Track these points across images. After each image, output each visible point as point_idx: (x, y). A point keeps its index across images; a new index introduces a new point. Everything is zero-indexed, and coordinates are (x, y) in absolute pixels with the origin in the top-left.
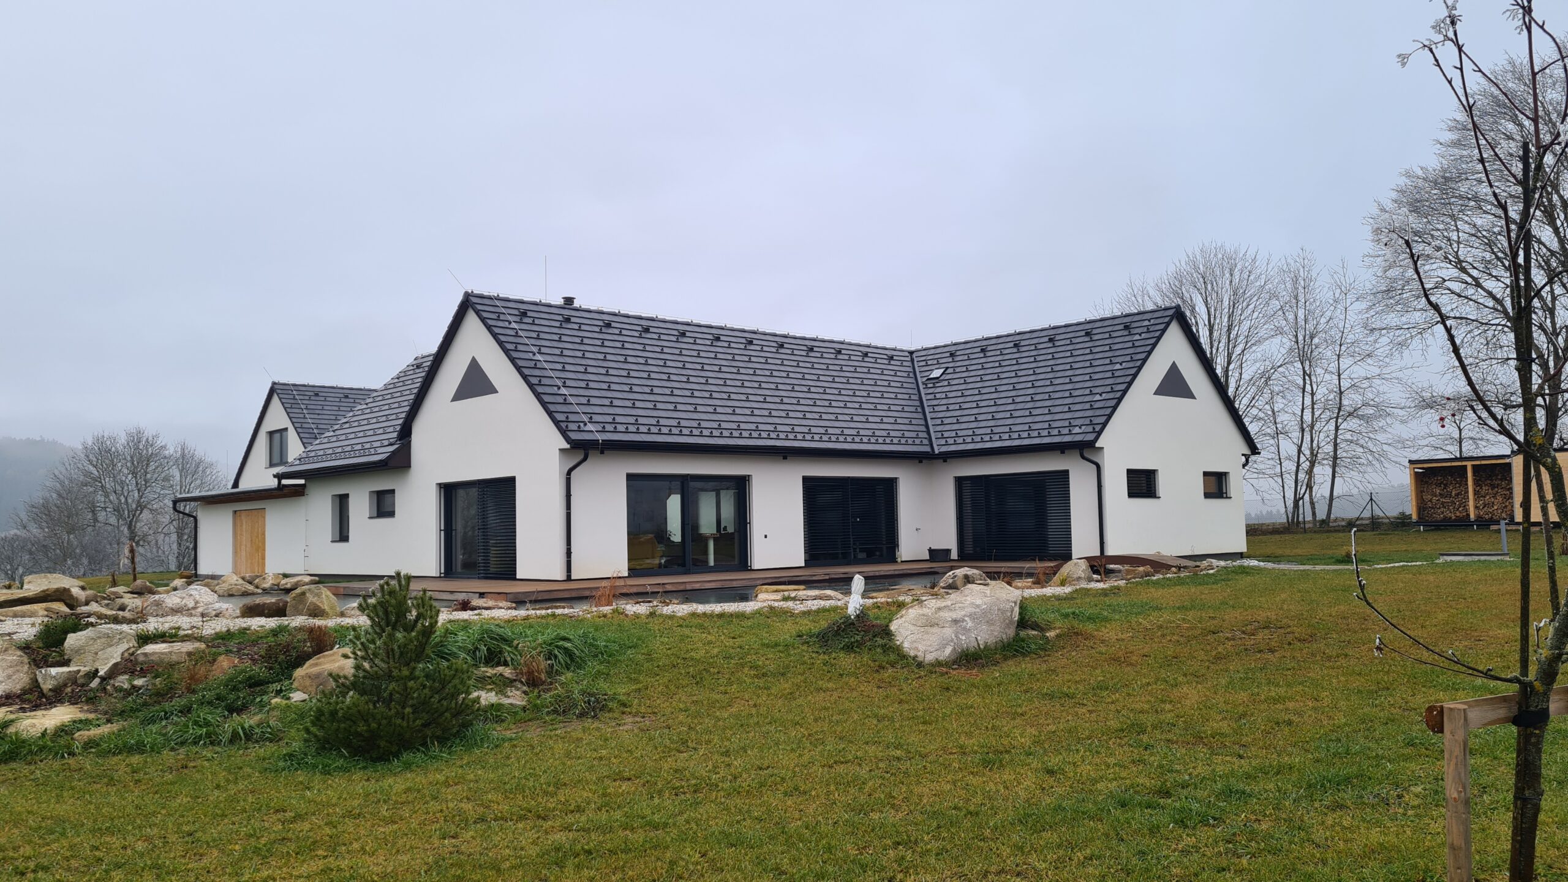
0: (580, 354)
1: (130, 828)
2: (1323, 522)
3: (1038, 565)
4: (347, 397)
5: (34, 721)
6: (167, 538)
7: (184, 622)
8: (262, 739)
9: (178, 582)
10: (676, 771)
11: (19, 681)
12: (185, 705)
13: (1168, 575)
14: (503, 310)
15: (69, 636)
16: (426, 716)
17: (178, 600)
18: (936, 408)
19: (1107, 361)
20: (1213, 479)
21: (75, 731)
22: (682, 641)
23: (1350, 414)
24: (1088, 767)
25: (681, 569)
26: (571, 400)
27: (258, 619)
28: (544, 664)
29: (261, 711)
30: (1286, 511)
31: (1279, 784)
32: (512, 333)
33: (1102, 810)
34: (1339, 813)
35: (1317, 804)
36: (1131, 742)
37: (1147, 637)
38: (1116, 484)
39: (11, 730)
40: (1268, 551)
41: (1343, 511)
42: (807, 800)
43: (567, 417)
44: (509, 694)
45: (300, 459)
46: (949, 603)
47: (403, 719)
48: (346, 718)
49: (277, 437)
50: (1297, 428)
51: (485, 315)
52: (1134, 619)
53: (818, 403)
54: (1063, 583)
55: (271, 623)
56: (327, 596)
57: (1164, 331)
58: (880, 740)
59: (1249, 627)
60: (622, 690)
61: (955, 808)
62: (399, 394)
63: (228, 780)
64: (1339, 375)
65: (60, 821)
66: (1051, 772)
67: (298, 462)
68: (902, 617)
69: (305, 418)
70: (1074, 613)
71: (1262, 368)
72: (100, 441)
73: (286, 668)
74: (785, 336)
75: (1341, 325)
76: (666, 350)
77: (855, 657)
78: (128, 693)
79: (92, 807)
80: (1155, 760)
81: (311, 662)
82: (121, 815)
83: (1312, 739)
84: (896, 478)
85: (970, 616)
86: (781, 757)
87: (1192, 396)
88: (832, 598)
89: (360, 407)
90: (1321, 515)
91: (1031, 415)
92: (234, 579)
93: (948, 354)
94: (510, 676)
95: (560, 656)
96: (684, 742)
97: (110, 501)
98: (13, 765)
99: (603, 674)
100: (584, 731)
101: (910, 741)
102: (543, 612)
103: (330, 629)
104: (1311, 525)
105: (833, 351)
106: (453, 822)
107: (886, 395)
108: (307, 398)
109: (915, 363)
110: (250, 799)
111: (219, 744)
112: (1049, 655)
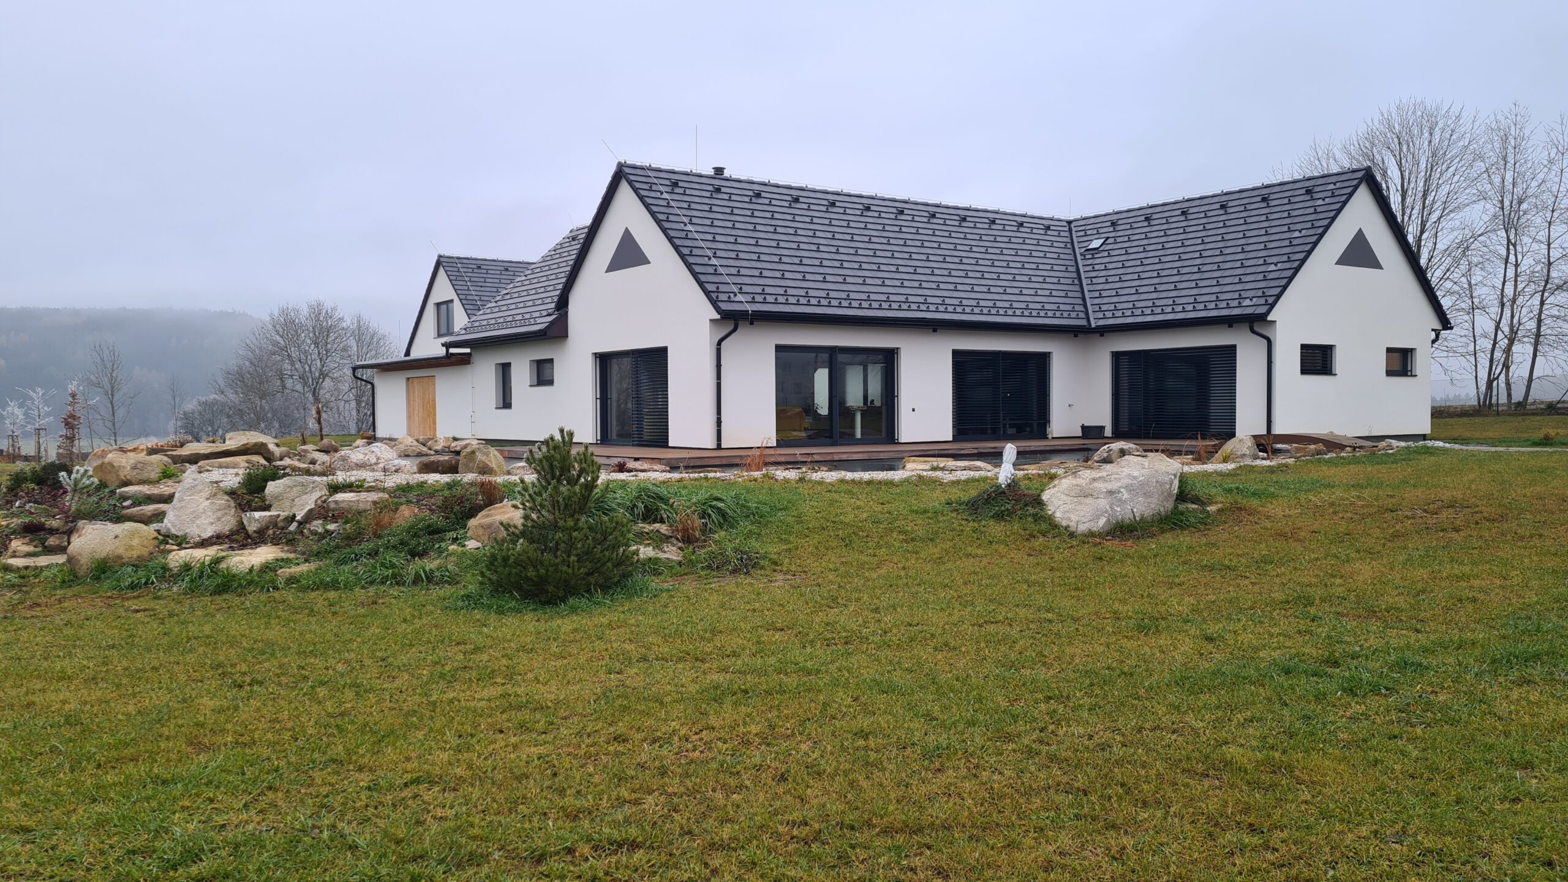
0: (730, 224)
1: (331, 652)
2: (1519, 404)
3: (1200, 444)
4: (507, 270)
5: (242, 558)
6: (347, 405)
7: (368, 476)
8: (441, 582)
9: (360, 442)
10: (827, 624)
11: (227, 524)
12: (372, 549)
13: (1342, 454)
14: (655, 181)
15: (269, 483)
16: (589, 565)
17: (362, 456)
18: (1095, 281)
19: (1285, 228)
20: (1396, 355)
21: (277, 568)
22: (831, 505)
23: (1559, 287)
24: (1250, 635)
25: (828, 440)
26: (721, 270)
27: (433, 475)
28: (698, 522)
29: (439, 556)
30: (1478, 392)
31: (1460, 658)
32: (664, 203)
33: (1265, 676)
34: (1525, 688)
35: (1501, 679)
36: (1297, 614)
37: (1317, 514)
38: (1288, 359)
39: (223, 565)
40: (1455, 434)
41: (1542, 393)
42: (957, 655)
43: (718, 288)
44: (666, 549)
45: (465, 329)
46: (1104, 474)
47: (569, 566)
48: (517, 563)
49: (443, 307)
50: (1496, 303)
51: (638, 185)
52: (1303, 496)
53: (970, 274)
54: (1225, 460)
55: (446, 478)
56: (494, 455)
57: (1351, 195)
58: (1031, 603)
59: (1431, 506)
60: (773, 549)
61: (1108, 668)
62: (556, 266)
63: (413, 616)
64: (1549, 245)
65: (270, 643)
66: (1210, 639)
67: (464, 332)
68: (1054, 487)
69: (468, 290)
70: (1237, 488)
71: (1460, 237)
72: (284, 312)
73: (461, 518)
74: (937, 206)
75: (1555, 189)
76: (815, 220)
77: (1005, 526)
78: (322, 536)
79: (297, 633)
80: (1323, 631)
81: (483, 513)
82: (322, 640)
83: (1498, 617)
84: (1049, 353)
85: (1126, 487)
86: (930, 615)
87: (1378, 266)
88: (983, 469)
89: (519, 279)
90: (1518, 395)
91: (1197, 287)
92: (410, 440)
93: (1109, 224)
94: (666, 533)
95: (713, 516)
96: (835, 599)
97: (296, 369)
98: (226, 596)
99: (755, 533)
100: (737, 587)
101: (1062, 605)
102: (696, 475)
103: (500, 484)
104: (1505, 408)
105: (987, 221)
106: (618, 661)
107: (1041, 267)
108: (470, 270)
109: (1073, 233)
110: (434, 631)
111: (404, 585)
112: (1209, 530)
